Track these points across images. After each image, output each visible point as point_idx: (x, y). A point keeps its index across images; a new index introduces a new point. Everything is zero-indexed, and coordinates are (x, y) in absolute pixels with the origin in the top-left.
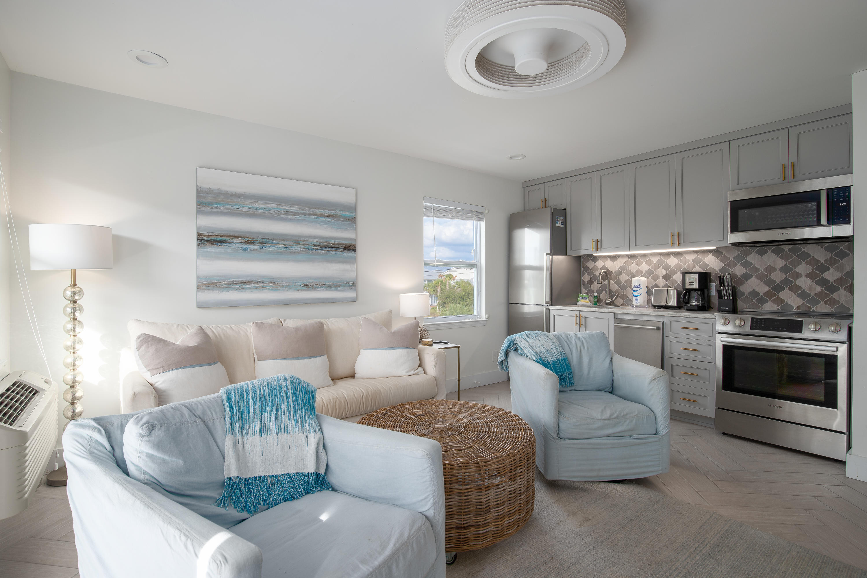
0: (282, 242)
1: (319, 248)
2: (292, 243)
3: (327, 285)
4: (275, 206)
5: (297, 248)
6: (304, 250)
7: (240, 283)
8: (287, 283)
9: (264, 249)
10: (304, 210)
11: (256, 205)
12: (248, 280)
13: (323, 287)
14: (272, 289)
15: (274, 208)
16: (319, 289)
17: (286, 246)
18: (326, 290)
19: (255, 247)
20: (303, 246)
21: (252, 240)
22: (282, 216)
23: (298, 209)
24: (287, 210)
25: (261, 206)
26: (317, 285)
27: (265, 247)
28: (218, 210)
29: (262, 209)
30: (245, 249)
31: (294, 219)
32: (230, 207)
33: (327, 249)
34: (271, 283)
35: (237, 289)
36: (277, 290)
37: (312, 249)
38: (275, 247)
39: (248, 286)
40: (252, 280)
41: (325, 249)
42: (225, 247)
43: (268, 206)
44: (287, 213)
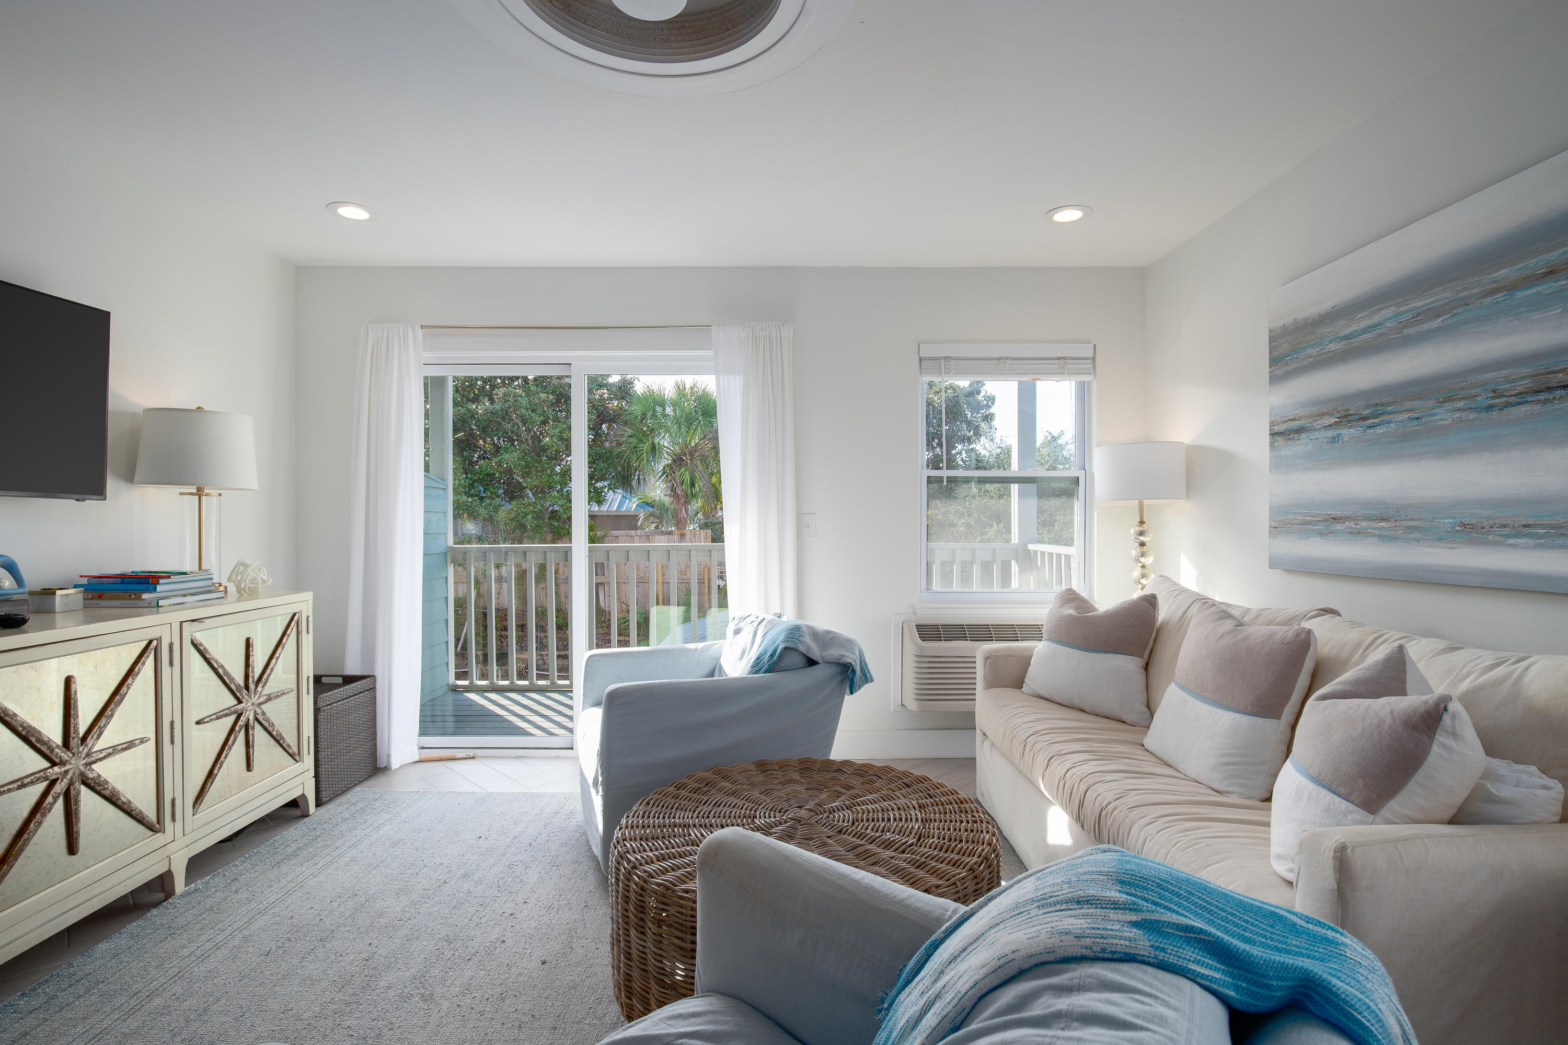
0: (1408, 405)
1: (1512, 399)
2: (1430, 403)
3: (1542, 526)
4: (1391, 312)
5: (1444, 416)
6: (1463, 415)
7: (1325, 521)
8: (1419, 520)
9: (1369, 431)
10: (1463, 290)
11: (1354, 327)
12: (1339, 513)
13: (1525, 536)
14: (1385, 538)
15: (1390, 318)
16: (1511, 541)
17: (1416, 415)
18: (1537, 546)
19: (1352, 431)
20: (1461, 404)
21: (1346, 416)
22: (1406, 332)
23: (1448, 294)
24: (1420, 310)
25: (1363, 324)
26: (1505, 526)
27: (1370, 427)
28: (1295, 365)
29: (1365, 331)
30: (1335, 440)
31: (1438, 330)
32: (1310, 351)
33: (1542, 396)
34: (1382, 519)
35: (1321, 534)
36: (1394, 539)
37: (1490, 408)
38: (1389, 422)
39: (1339, 527)
40: (1346, 513)
41: (1535, 398)
42: (1304, 441)
43: (1376, 319)
44: (1420, 316)
